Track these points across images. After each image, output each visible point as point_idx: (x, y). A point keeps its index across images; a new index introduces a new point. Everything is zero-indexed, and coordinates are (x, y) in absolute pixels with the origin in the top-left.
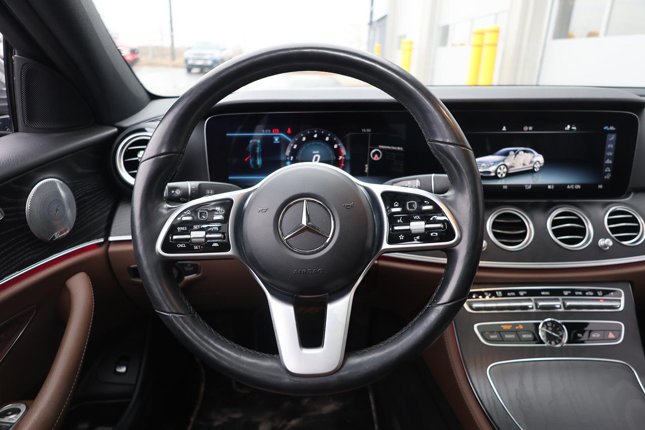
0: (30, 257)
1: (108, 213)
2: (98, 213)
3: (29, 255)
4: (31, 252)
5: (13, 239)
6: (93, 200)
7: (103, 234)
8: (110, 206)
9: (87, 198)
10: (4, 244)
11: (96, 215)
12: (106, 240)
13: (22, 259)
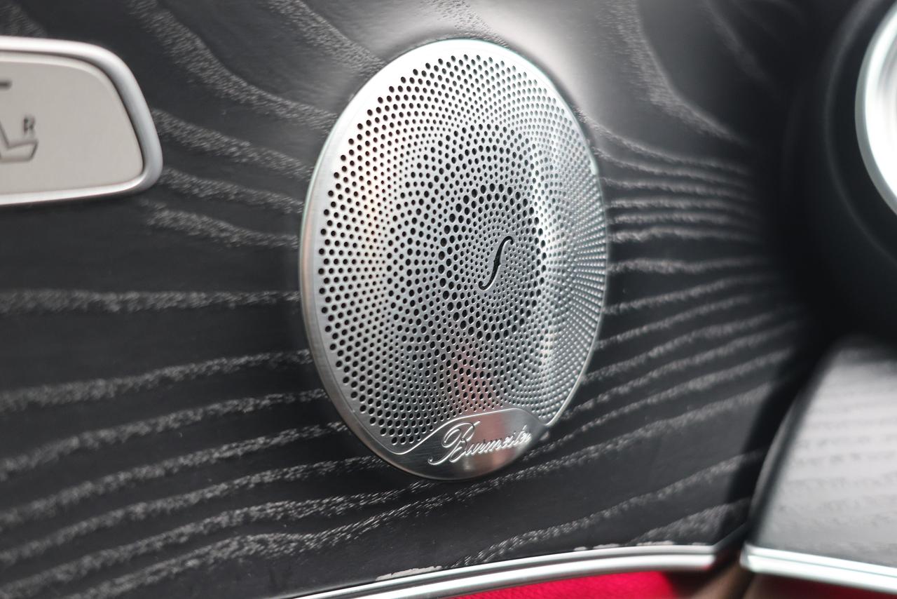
0: (252, 543)
1: (757, 396)
2: (712, 378)
3: (250, 525)
4: (270, 509)
5: (174, 372)
6: (695, 291)
7: (714, 515)
8: (777, 357)
9: (666, 266)
10: (101, 387)
11: (696, 384)
12: (728, 557)
13: (196, 540)
